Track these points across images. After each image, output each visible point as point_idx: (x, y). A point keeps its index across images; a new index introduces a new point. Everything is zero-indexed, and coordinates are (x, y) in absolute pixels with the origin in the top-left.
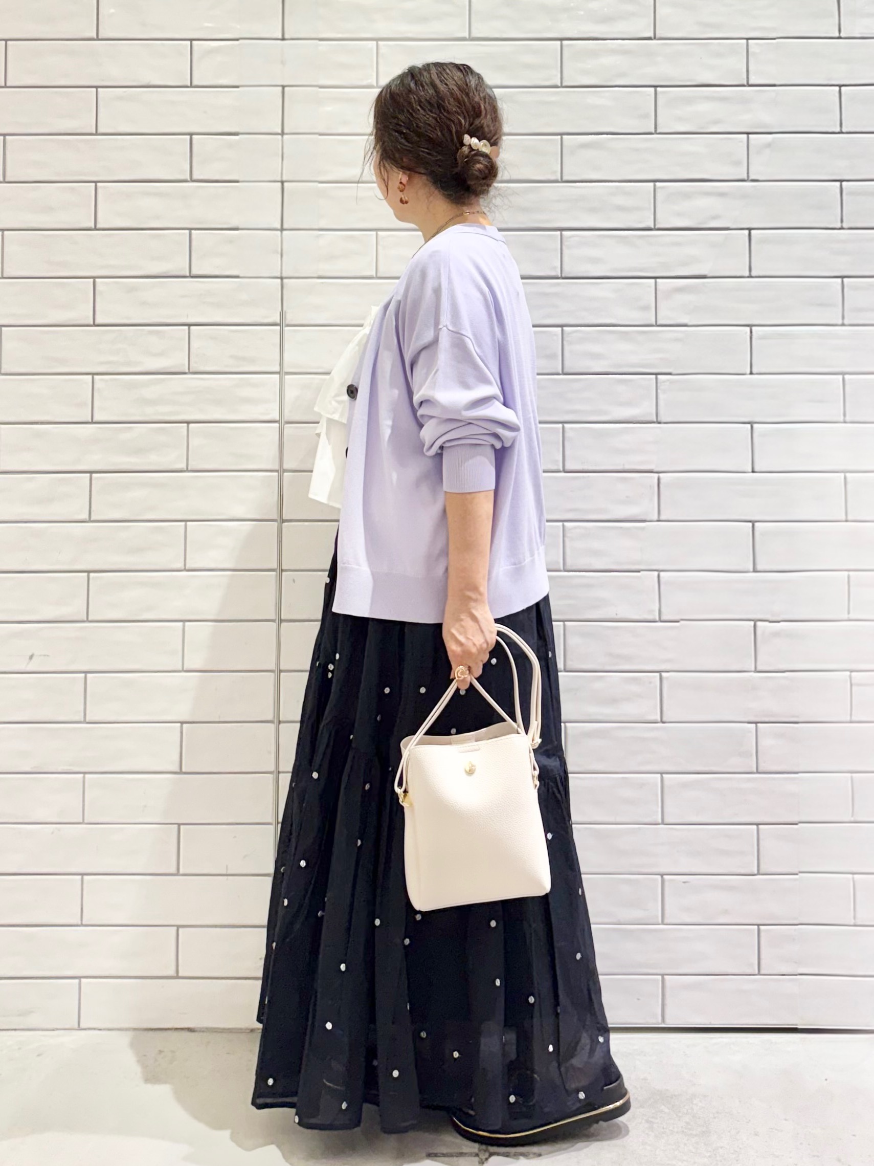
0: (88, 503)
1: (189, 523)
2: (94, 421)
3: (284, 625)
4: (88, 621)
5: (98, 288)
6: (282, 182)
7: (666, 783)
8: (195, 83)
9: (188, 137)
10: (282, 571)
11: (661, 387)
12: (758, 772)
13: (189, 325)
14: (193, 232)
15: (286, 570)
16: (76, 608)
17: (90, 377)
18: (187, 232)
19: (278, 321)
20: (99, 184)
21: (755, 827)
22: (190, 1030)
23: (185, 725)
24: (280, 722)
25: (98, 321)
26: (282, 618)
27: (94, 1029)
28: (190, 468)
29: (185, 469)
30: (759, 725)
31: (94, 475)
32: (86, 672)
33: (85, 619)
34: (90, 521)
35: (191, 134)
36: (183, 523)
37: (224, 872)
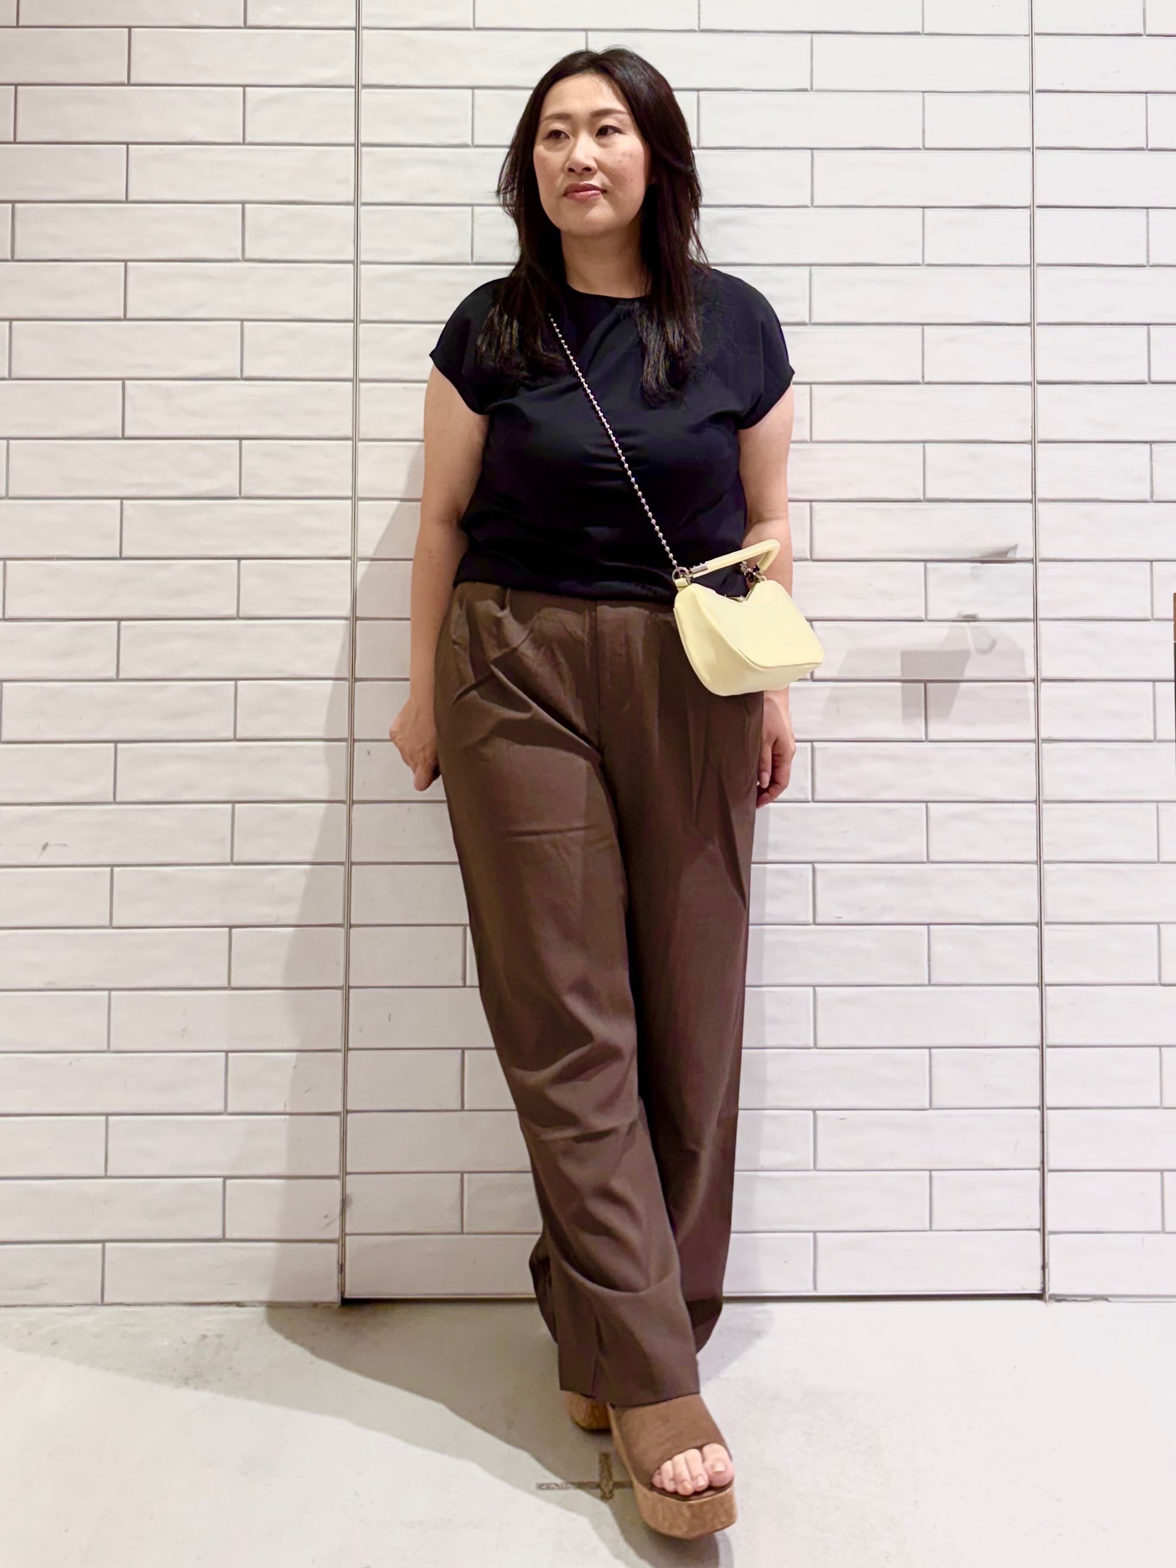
0: (116, 658)
1: (240, 683)
2: (123, 556)
3: (355, 806)
4: (115, 802)
5: (127, 392)
6: (356, 263)
7: (819, 997)
8: (248, 139)
9: (240, 206)
10: (354, 740)
11: (816, 516)
12: (930, 985)
13: (241, 439)
14: (246, 323)
15: (359, 741)
16: (99, 786)
17: (118, 502)
18: (239, 323)
19: (350, 434)
20: (129, 264)
21: (927, 1050)
22: (239, 1304)
23: (234, 930)
24: (351, 926)
25: (128, 434)
26: (355, 798)
27: (122, 1304)
28: (241, 615)
29: (235, 616)
30: (931, 926)
31: (123, 623)
32: (112, 866)
33: (112, 800)
34: (118, 679)
35: (243, 203)
36: (233, 683)
37: (281, 1109)
